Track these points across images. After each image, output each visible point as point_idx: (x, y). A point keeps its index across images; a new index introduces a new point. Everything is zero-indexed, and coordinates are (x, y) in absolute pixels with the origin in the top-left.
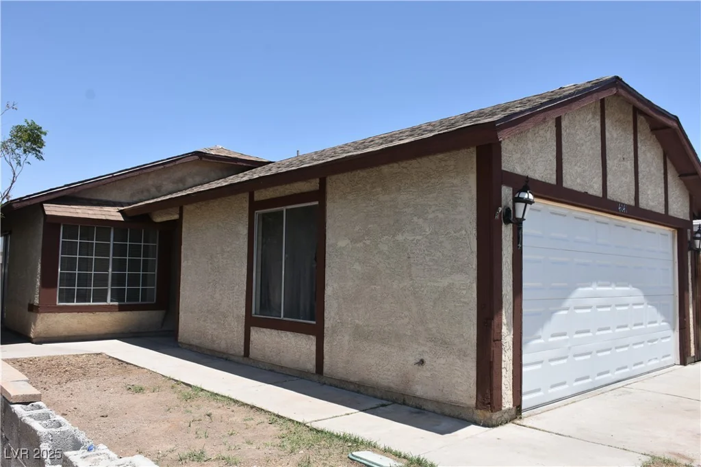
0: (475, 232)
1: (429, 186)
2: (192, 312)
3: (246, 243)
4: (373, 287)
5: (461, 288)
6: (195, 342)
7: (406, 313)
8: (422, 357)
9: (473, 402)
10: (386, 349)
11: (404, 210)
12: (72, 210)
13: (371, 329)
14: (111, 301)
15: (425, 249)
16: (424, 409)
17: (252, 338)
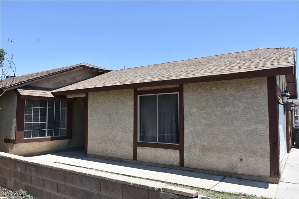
0: (267, 108)
1: (242, 89)
2: (96, 140)
3: (133, 109)
4: (212, 129)
5: (261, 129)
6: (101, 154)
7: (232, 140)
8: (241, 158)
9: (269, 174)
10: (221, 155)
11: (229, 98)
12: (31, 92)
13: (212, 146)
14: (48, 136)
15: (241, 114)
16: (242, 179)
17: (138, 152)
